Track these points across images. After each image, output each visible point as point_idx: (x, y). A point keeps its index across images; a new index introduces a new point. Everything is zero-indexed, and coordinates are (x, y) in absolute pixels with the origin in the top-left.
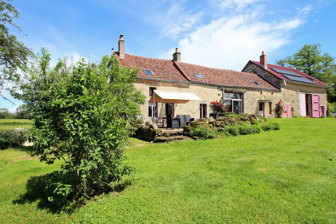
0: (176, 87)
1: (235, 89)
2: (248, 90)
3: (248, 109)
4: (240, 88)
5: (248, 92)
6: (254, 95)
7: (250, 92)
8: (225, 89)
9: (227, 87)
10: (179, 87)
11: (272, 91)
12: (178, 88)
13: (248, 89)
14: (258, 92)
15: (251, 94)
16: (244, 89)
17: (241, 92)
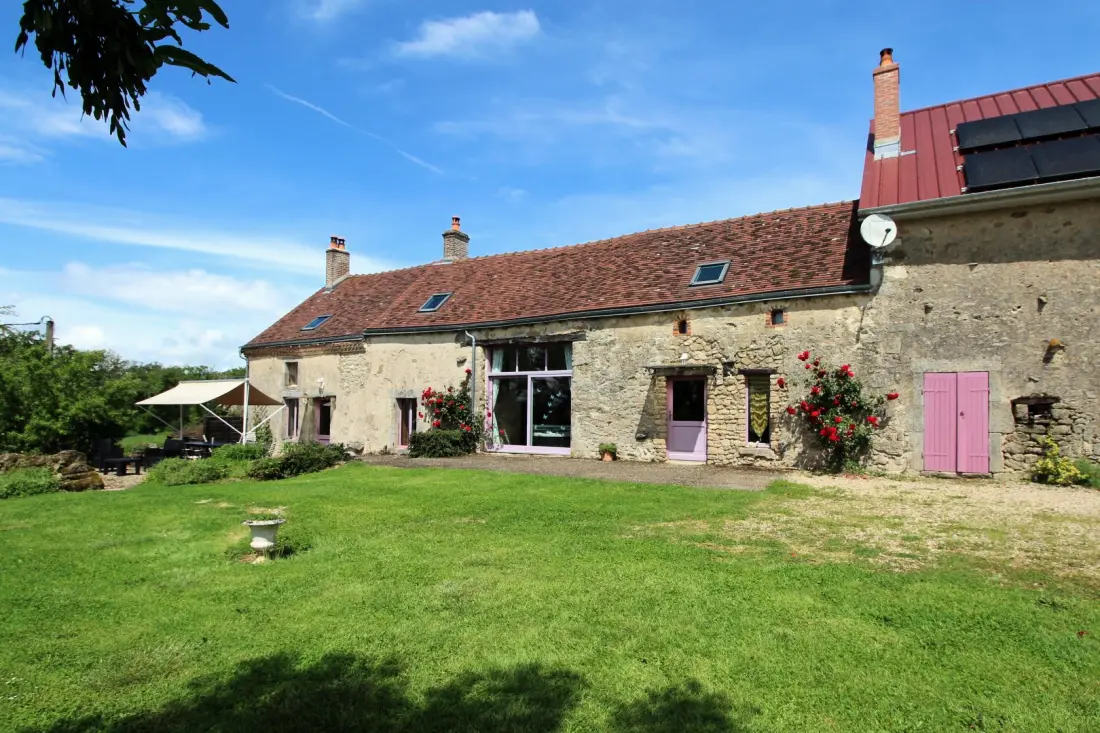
0: (335, 354)
1: (525, 332)
2: (597, 323)
3: (594, 414)
4: (546, 321)
5: (591, 335)
6: (631, 340)
7: (607, 331)
8: (487, 335)
9: (492, 329)
10: (341, 354)
11: (769, 307)
12: (338, 356)
13: (598, 319)
14: (661, 323)
15: (613, 342)
16: (570, 324)
17: (556, 340)
